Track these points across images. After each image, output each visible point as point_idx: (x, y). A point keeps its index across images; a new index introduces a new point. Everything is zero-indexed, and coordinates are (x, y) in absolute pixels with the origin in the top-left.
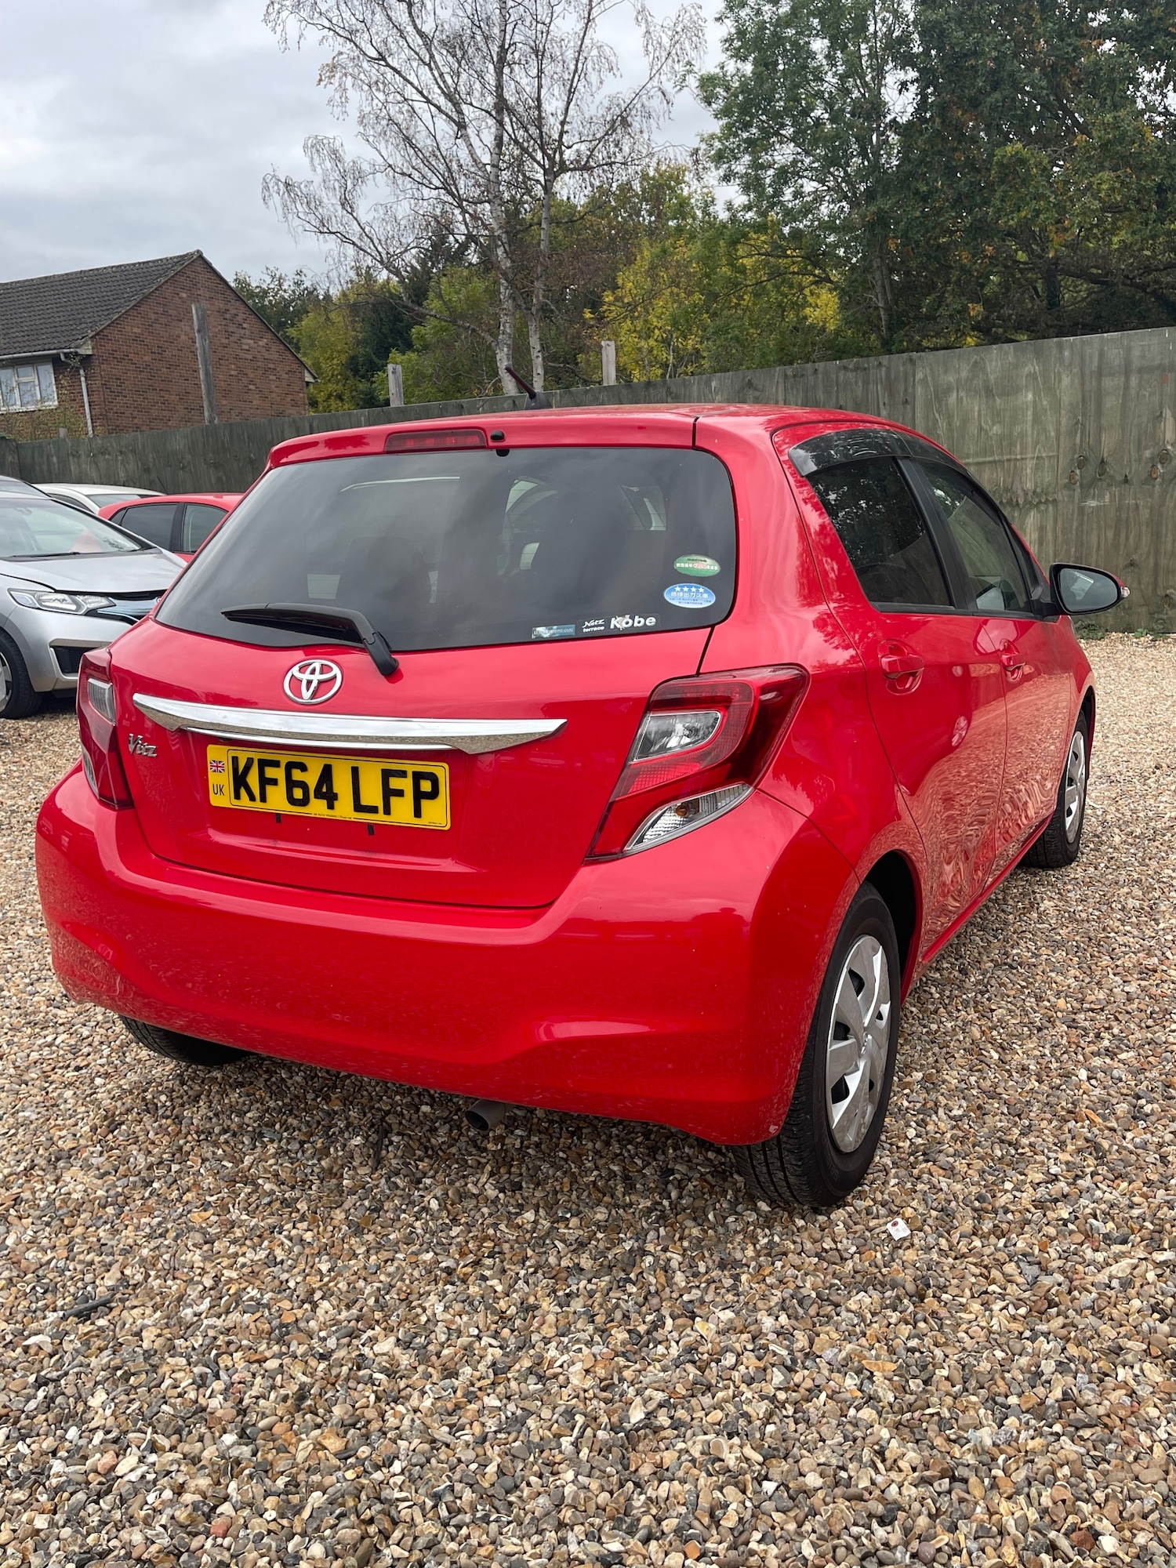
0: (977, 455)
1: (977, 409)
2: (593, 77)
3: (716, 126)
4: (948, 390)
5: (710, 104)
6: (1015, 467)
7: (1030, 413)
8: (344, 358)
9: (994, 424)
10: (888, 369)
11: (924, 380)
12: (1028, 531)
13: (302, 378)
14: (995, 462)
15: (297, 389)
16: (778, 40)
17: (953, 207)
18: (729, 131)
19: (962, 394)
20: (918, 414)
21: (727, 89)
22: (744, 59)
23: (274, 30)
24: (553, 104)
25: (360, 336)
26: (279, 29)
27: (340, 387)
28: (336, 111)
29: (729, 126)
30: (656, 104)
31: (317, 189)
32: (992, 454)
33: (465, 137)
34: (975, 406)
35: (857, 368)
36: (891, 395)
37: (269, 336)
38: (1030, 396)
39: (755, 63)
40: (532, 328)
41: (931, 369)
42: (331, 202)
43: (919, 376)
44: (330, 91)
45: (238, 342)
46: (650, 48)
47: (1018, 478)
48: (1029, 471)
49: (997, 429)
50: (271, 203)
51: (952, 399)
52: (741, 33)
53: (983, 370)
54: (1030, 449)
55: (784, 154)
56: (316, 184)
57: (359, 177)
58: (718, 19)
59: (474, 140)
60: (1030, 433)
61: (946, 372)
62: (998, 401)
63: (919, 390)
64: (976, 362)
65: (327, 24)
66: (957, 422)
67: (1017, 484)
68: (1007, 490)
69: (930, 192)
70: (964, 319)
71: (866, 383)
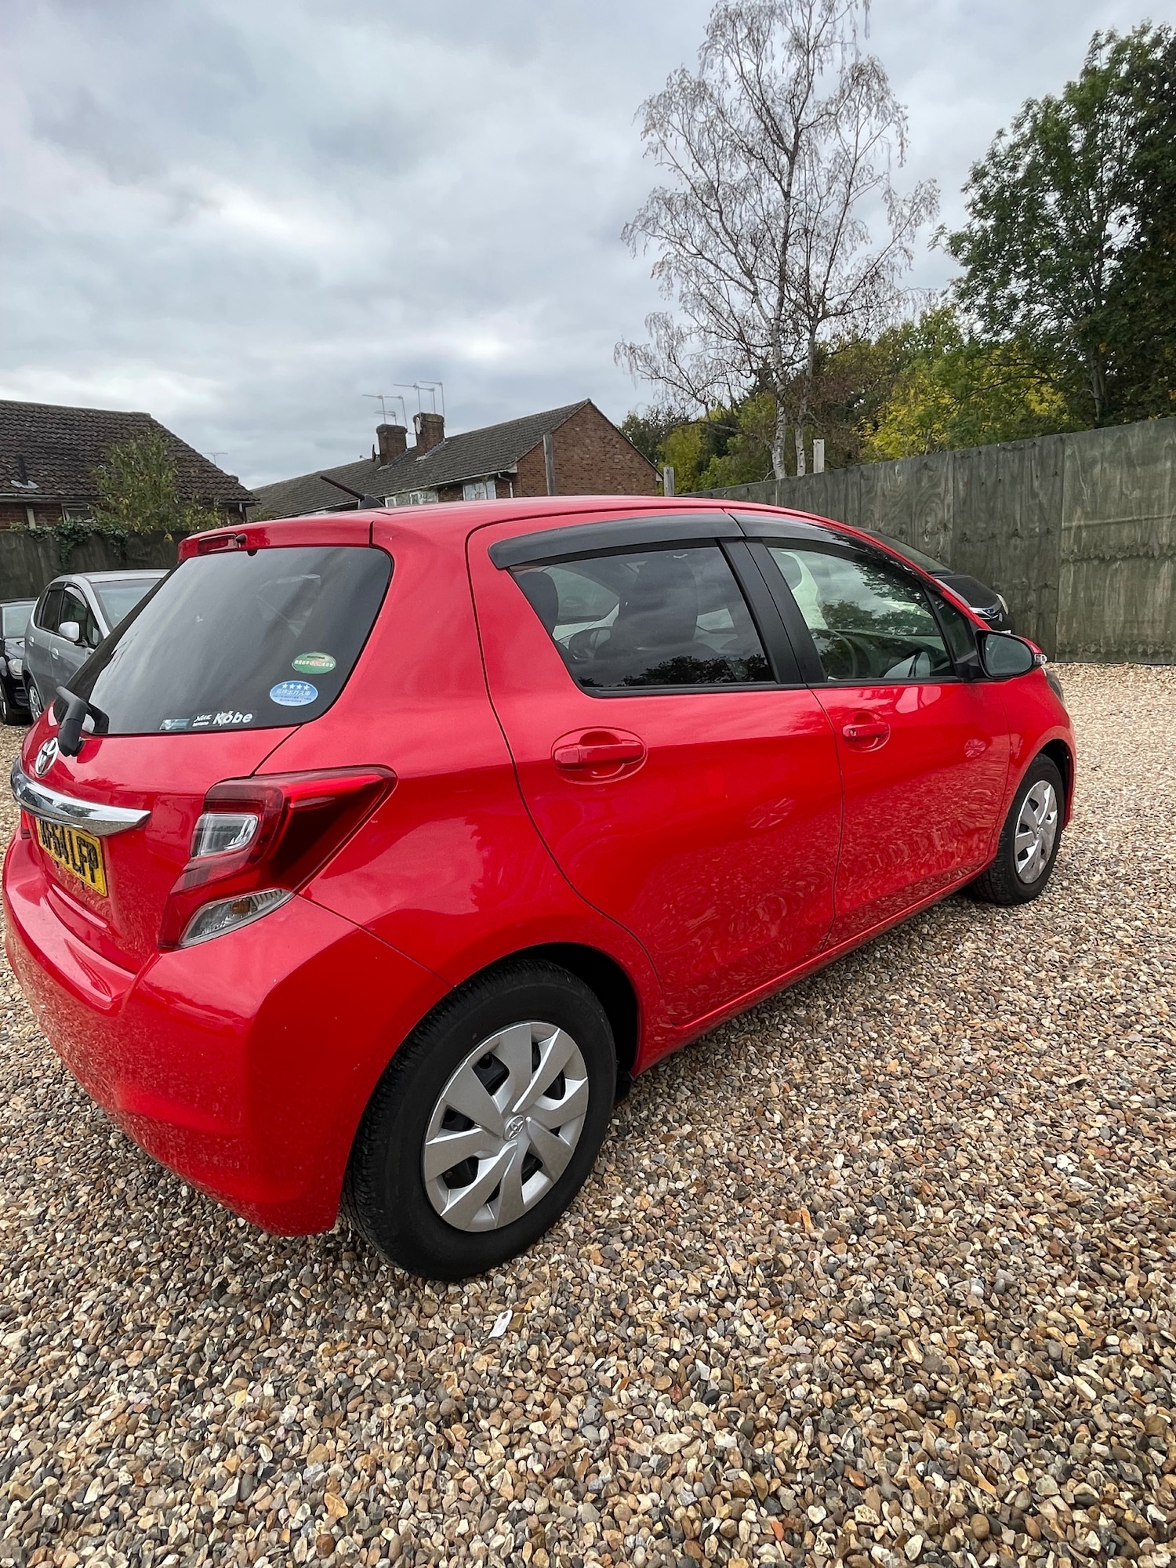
0: (1117, 515)
1: (1119, 477)
2: (848, 246)
3: (964, 272)
4: (1094, 462)
5: (956, 255)
6: (1152, 524)
7: (1168, 478)
8: (694, 463)
9: (1134, 490)
10: (1041, 449)
11: (1073, 456)
12: (1162, 579)
13: (654, 479)
14: (1133, 521)
15: (650, 486)
16: (1015, 200)
17: (1158, 312)
18: (973, 275)
19: (1106, 465)
20: (1066, 484)
21: (971, 241)
22: (986, 218)
23: (628, 244)
24: (818, 268)
25: (706, 447)
26: (631, 243)
27: (689, 483)
28: (665, 294)
29: (973, 270)
30: (900, 260)
31: (652, 350)
32: (1132, 514)
33: (758, 302)
34: (1118, 476)
35: (1014, 449)
36: (1043, 469)
37: (633, 451)
38: (1169, 464)
39: (997, 218)
40: (797, 433)
41: (1080, 448)
42: (661, 357)
43: (1068, 452)
44: (661, 281)
45: (612, 458)
46: (893, 218)
47: (1154, 534)
48: (1165, 528)
49: (1136, 494)
50: (619, 362)
51: (1097, 469)
52: (984, 198)
53: (1126, 444)
54: (1167, 509)
55: (1017, 287)
56: (652, 346)
57: (682, 337)
58: (963, 190)
59: (764, 303)
60: (1167, 495)
61: (1092, 448)
62: (1138, 469)
63: (1068, 464)
64: (1119, 438)
65: (665, 235)
66: (1100, 489)
67: (1153, 540)
68: (1144, 545)
69: (1138, 303)
70: (1165, 402)
71: (1022, 460)
